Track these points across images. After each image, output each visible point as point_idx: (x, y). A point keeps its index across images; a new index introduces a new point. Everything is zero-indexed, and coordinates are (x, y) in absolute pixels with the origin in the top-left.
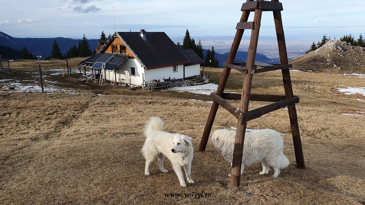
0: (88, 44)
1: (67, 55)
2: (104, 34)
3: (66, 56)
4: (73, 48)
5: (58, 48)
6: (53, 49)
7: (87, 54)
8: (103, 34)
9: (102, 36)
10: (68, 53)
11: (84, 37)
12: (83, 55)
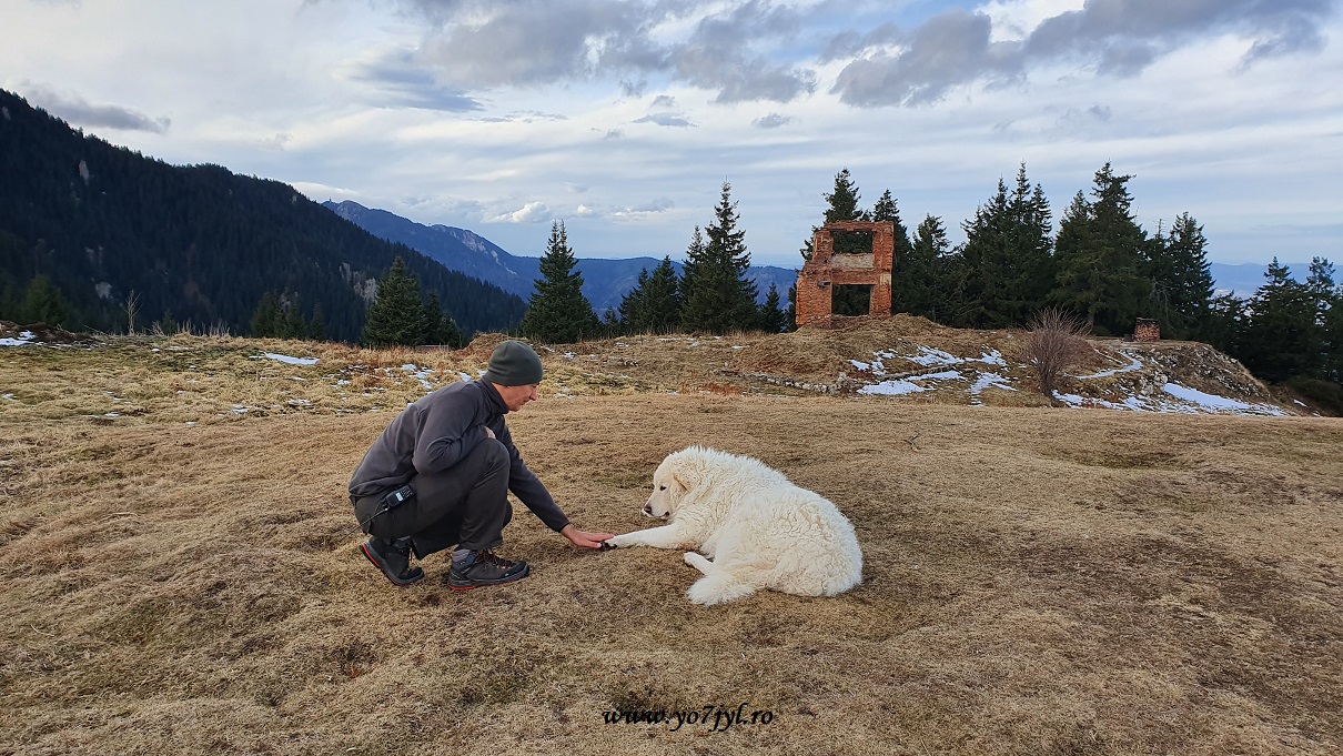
0: (741, 249)
1: (619, 316)
2: (854, 187)
3: (614, 321)
4: (656, 274)
5: (571, 273)
6: (541, 277)
7: (732, 312)
8: (842, 186)
9: (833, 200)
10: (629, 305)
11: (726, 205)
12: (706, 317)
